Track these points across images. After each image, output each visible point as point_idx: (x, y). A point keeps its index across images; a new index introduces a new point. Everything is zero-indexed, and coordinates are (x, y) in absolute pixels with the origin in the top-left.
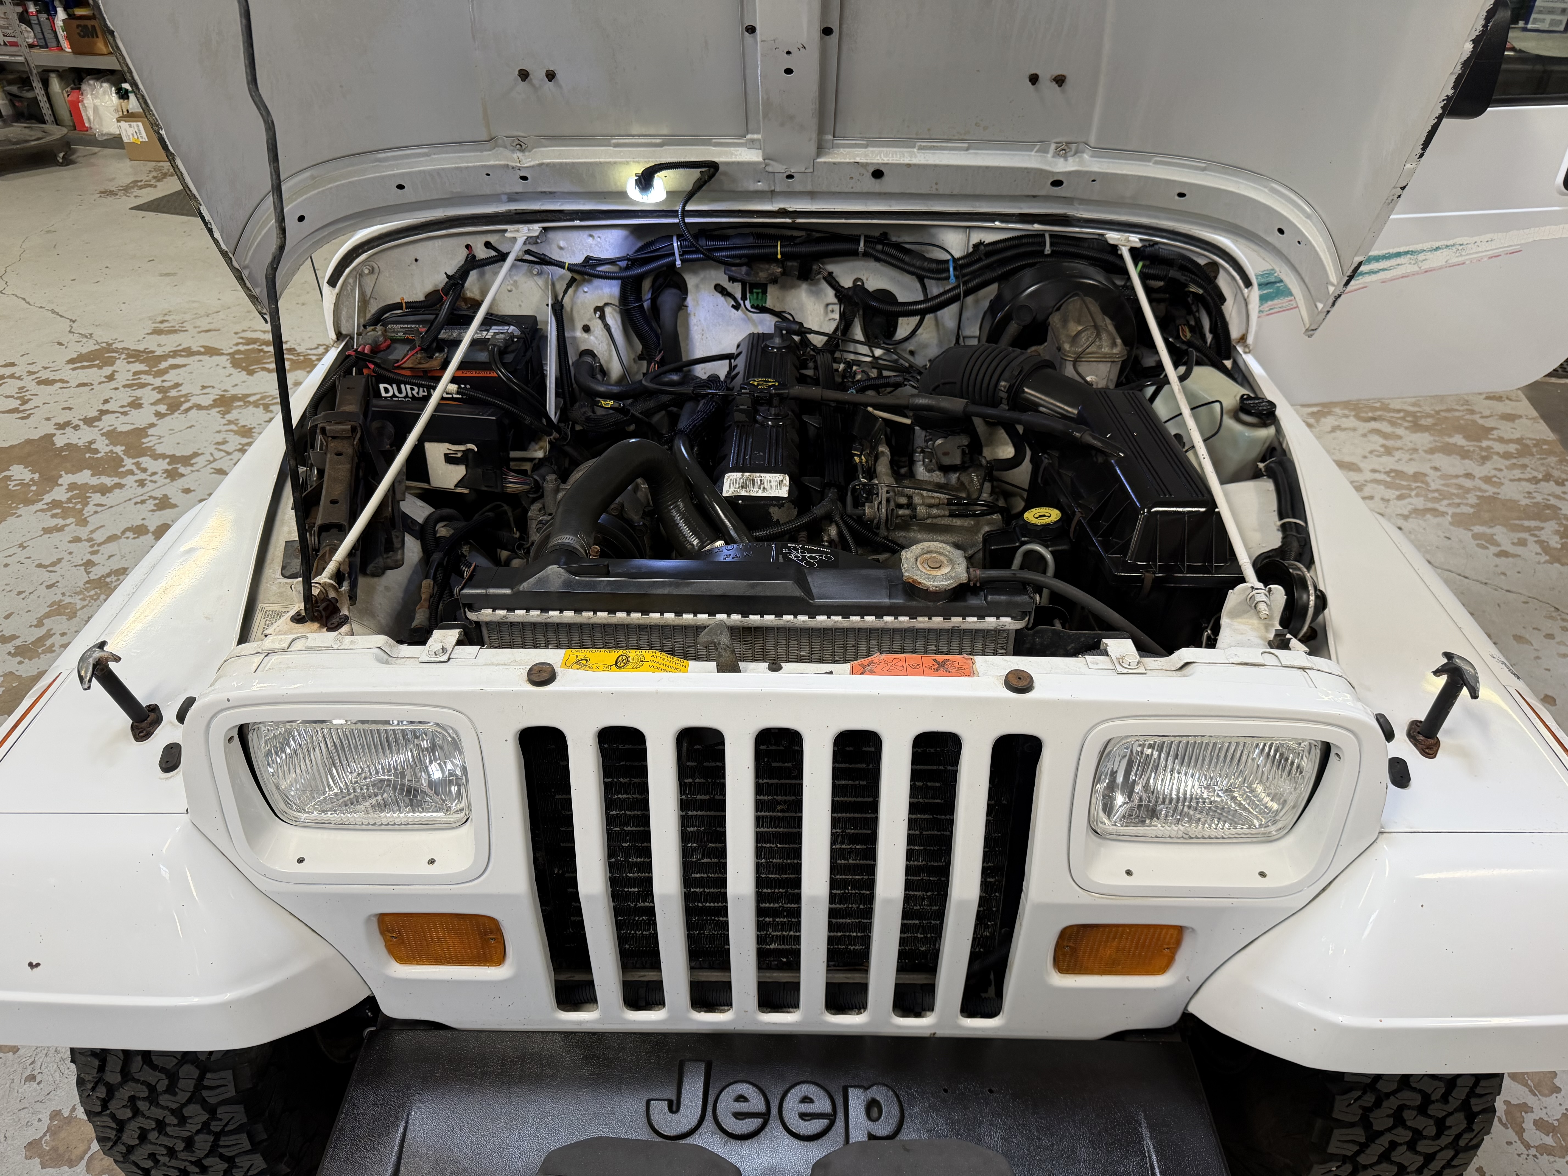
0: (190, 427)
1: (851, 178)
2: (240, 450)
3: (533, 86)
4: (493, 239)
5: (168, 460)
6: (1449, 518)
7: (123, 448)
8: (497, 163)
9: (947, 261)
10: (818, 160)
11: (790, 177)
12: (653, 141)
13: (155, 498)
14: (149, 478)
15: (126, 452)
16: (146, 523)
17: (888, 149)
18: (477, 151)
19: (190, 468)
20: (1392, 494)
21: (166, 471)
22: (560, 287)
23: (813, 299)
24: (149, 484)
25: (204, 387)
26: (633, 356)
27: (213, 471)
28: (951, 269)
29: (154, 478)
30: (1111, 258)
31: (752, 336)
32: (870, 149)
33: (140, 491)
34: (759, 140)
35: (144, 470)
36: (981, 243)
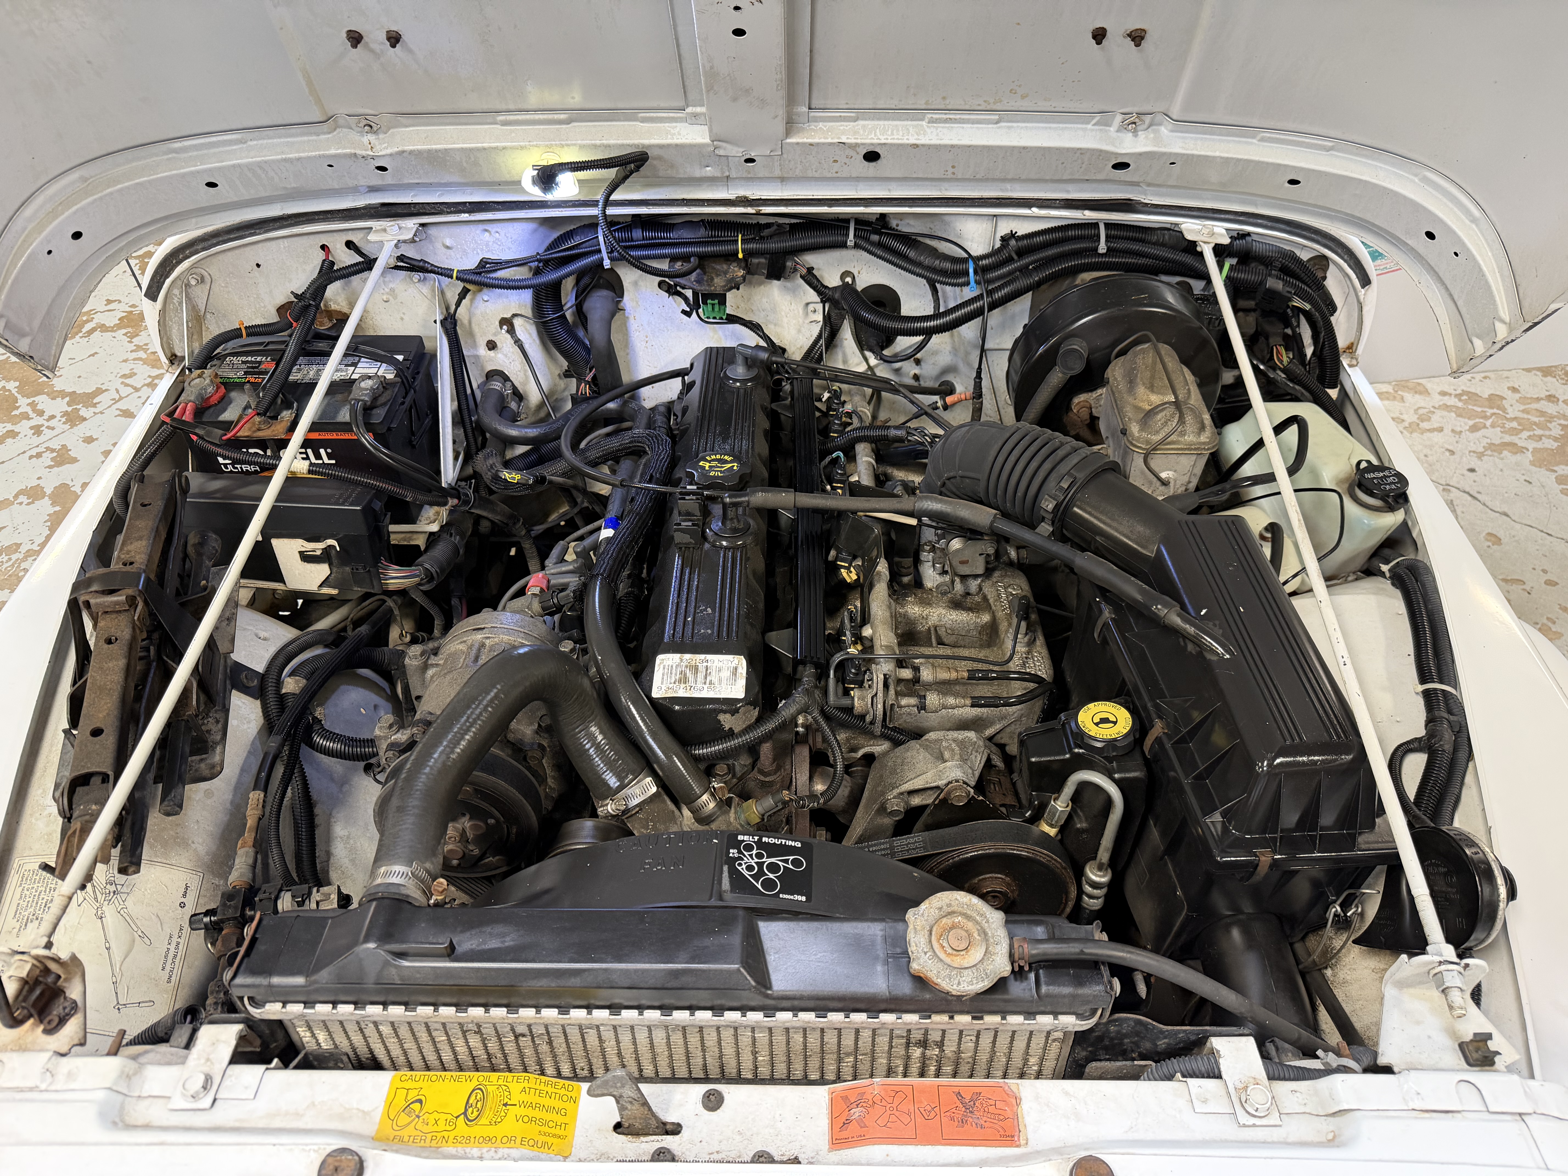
0: (93, 355)
1: (836, 161)
2: (148, 385)
3: (372, 51)
4: (355, 238)
5: (67, 399)
6: (1529, 455)
7: (17, 384)
8: (340, 151)
9: (964, 261)
10: (788, 141)
11: (750, 160)
12: (556, 117)
13: (53, 451)
14: (46, 424)
15: (20, 389)
16: (41, 483)
17: (886, 123)
18: (311, 134)
19: (92, 410)
20: (1464, 424)
21: (65, 414)
22: (452, 296)
23: (788, 298)
24: (46, 431)
25: (109, 302)
26: (557, 372)
27: (118, 412)
28: (971, 271)
29: (52, 423)
30: (1188, 259)
31: (710, 351)
32: (861, 123)
33: (36, 440)
34: (704, 114)
35: (41, 413)
36: (1012, 235)
